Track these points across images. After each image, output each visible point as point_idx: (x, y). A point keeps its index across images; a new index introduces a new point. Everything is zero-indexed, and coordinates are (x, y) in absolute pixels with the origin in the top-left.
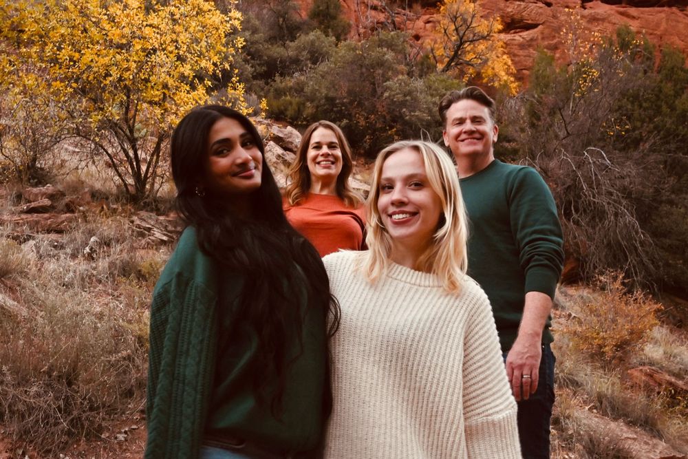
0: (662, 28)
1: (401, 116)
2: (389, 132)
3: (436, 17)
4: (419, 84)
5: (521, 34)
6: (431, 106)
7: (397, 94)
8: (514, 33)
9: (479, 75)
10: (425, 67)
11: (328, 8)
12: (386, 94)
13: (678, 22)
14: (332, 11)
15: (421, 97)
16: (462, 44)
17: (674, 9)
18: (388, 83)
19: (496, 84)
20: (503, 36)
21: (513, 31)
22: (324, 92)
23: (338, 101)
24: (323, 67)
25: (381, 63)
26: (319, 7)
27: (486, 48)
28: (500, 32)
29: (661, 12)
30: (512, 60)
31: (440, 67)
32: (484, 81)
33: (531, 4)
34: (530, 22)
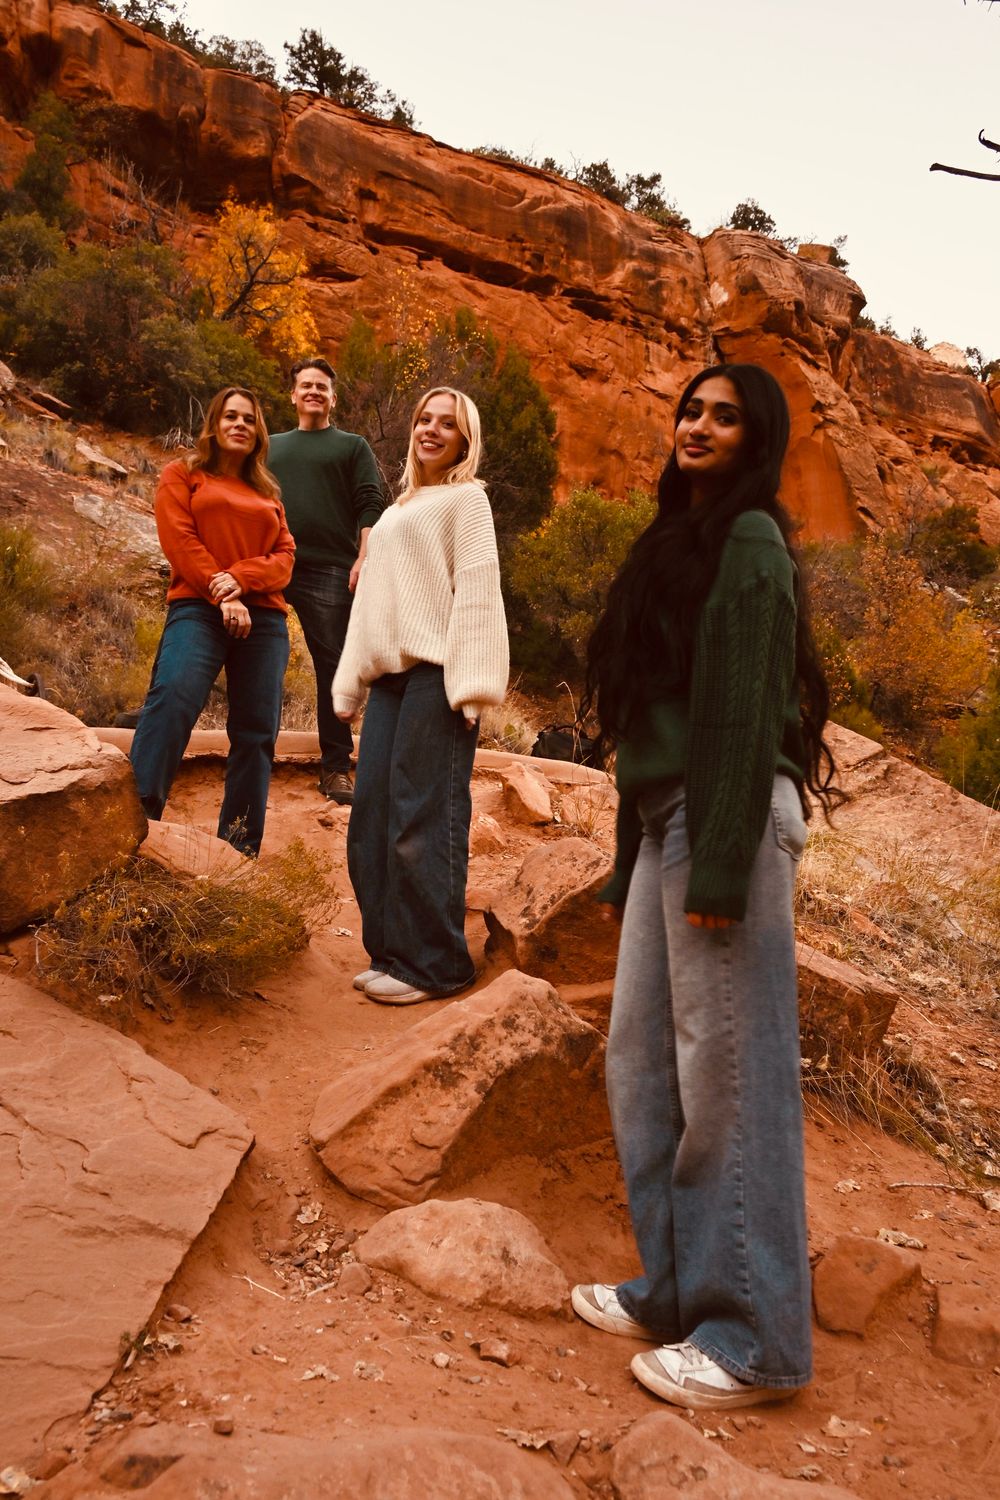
0: (514, 319)
1: (165, 373)
2: (145, 393)
3: (211, 230)
4: (191, 330)
5: (331, 285)
6: (207, 366)
7: (161, 339)
8: (323, 282)
9: (266, 334)
10: (196, 305)
11: (49, 178)
12: (144, 337)
13: (534, 314)
14: (55, 184)
15: (194, 350)
16: (252, 284)
17: (532, 296)
18: (147, 320)
19: (291, 352)
20: (306, 282)
21: (320, 279)
22: (49, 314)
23: (70, 332)
24: (46, 274)
25: (138, 290)
26: (34, 173)
27: (282, 295)
28: (304, 275)
29: (516, 296)
30: (316, 321)
31: (218, 311)
32: (275, 344)
33: (350, 245)
34: (345, 270)
